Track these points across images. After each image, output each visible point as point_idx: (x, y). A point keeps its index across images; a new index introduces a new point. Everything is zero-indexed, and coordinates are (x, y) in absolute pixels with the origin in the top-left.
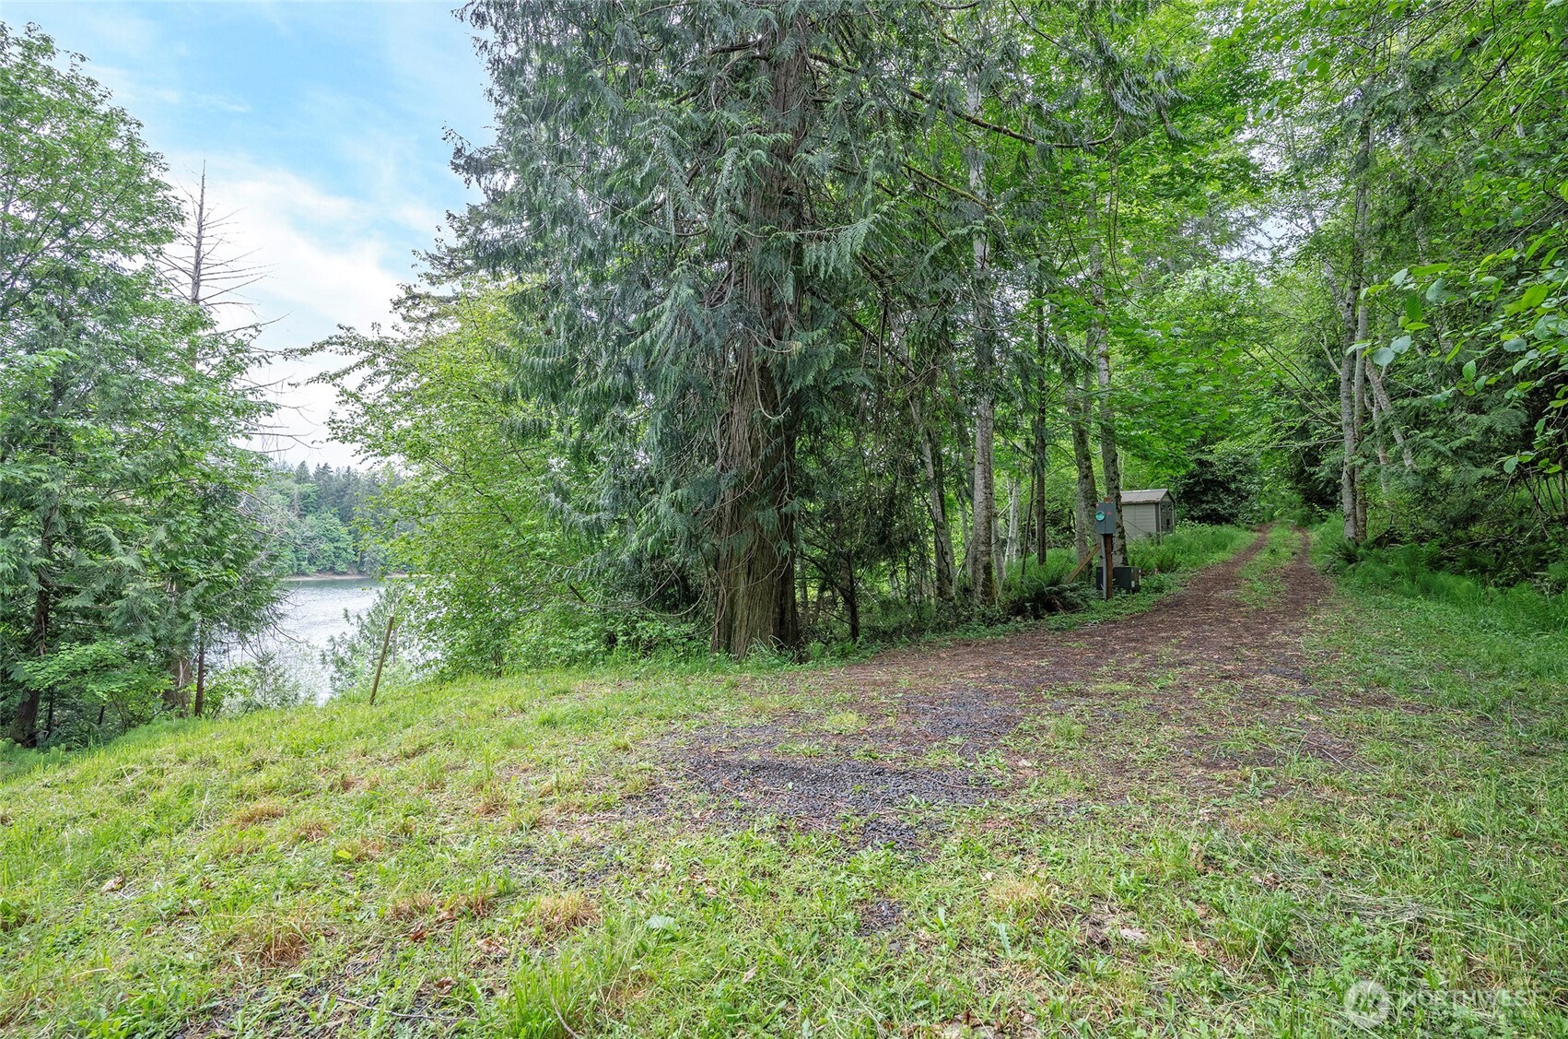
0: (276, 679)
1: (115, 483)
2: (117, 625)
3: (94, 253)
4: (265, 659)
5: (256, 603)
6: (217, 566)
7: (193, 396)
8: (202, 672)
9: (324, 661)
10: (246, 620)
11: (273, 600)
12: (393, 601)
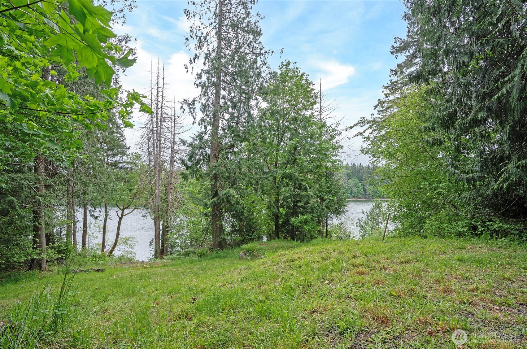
0: (344, 230)
1: (307, 172)
2: (309, 210)
3: (300, 112)
4: (341, 224)
5: (340, 206)
6: (330, 195)
7: (323, 146)
8: (327, 225)
9: (357, 226)
10: (338, 212)
11: (345, 205)
12: (378, 208)
